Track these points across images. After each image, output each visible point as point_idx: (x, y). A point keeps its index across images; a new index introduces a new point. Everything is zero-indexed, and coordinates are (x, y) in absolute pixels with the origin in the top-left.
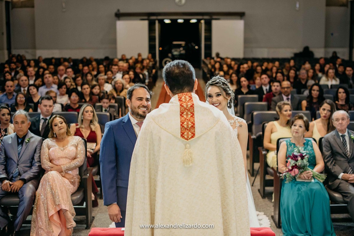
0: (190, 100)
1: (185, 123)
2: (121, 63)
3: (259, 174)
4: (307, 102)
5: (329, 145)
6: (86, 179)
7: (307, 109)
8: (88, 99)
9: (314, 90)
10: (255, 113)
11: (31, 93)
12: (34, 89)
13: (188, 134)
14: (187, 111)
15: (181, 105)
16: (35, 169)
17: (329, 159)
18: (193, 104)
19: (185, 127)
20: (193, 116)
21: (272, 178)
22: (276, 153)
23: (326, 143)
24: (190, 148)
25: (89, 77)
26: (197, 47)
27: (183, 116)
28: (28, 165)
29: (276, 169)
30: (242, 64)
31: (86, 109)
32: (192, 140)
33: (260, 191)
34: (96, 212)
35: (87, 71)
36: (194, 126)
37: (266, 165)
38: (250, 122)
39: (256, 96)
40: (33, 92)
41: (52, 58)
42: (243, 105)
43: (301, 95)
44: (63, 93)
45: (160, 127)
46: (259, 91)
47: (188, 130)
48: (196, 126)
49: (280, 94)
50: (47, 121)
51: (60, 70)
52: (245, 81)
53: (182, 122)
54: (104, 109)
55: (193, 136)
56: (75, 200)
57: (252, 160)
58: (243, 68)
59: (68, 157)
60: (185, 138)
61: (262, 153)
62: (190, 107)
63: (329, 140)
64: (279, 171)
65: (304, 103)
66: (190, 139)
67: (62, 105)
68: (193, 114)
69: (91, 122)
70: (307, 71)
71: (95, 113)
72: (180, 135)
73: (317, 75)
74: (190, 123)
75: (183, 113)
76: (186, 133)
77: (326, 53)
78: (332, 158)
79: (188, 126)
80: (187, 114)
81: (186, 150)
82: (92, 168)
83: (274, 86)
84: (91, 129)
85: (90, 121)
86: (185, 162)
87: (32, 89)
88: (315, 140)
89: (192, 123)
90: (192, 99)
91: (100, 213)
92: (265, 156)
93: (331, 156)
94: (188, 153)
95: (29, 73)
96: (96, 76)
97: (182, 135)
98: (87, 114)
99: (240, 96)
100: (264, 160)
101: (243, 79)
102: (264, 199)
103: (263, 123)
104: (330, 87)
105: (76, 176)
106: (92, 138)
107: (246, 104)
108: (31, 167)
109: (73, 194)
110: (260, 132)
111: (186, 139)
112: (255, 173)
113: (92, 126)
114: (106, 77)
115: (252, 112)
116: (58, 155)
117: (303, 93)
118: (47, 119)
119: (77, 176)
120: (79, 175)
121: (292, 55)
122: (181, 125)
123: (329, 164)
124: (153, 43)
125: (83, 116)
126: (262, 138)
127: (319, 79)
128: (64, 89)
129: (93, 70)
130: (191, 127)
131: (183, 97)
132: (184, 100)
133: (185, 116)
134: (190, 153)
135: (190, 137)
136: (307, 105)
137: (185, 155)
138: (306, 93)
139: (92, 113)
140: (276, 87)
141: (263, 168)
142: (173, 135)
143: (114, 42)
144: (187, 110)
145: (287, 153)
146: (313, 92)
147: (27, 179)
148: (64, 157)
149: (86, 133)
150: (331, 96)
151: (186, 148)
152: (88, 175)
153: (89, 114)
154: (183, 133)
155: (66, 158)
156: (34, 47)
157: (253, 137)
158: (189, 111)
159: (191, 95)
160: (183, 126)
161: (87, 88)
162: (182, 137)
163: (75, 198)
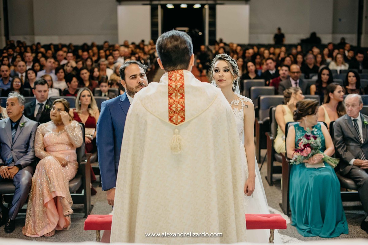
0: (181, 78)
1: (174, 106)
2: (122, 49)
3: (266, 161)
4: (317, 87)
5: (340, 130)
6: (84, 165)
7: (316, 93)
8: (87, 84)
9: (324, 74)
10: (262, 97)
11: (29, 78)
12: (33, 73)
13: (177, 118)
14: (176, 92)
15: (169, 85)
16: (30, 155)
17: (340, 144)
18: (183, 84)
19: (173, 110)
20: (183, 98)
21: (280, 164)
22: (285, 139)
23: (338, 127)
24: (179, 134)
25: (89, 62)
26: (200, 34)
27: (171, 98)
28: (23, 150)
29: (284, 155)
30: (248, 49)
31: (83, 94)
32: (182, 125)
33: (267, 178)
34: (95, 200)
35: (87, 57)
36: (184, 109)
37: (274, 151)
38: (257, 107)
39: (262, 81)
40: (31, 76)
41: (51, 44)
42: (249, 90)
43: (310, 80)
44: (61, 77)
45: (147, 110)
46: (266, 76)
47: (177, 113)
48: (186, 109)
49: (288, 78)
50: (43, 107)
51: (59, 55)
52: (252, 66)
53: (170, 105)
54: (103, 94)
55: (183, 120)
56: (73, 187)
57: (258, 146)
58: (249, 53)
59: (64, 143)
60: (173, 122)
61: (269, 138)
62: (180, 87)
63: (341, 124)
64: (288, 156)
65: (313, 88)
66: (179, 123)
67: (60, 90)
68: (183, 96)
69: (90, 107)
70: (315, 57)
71: (94, 98)
72: (168, 119)
73: (325, 60)
74: (179, 106)
75: (171, 94)
76: (174, 117)
77: (334, 38)
78: (343, 143)
79: (177, 109)
80: (176, 96)
81: (175, 135)
82: (90, 154)
83: (283, 70)
84: (90, 114)
85: (87, 106)
86: (173, 149)
87: (31, 73)
88: (325, 124)
89: (182, 105)
90: (183, 78)
91: (100, 201)
92: (273, 142)
93: (342, 141)
94: (176, 139)
95: (27, 59)
96: (97, 61)
97: (170, 119)
98: (84, 99)
99: (245, 81)
100: (271, 145)
101: (250, 64)
102: (271, 187)
103: (271, 107)
104: (339, 72)
105: (73, 162)
106: (90, 123)
107: (253, 88)
108: (26, 152)
109: (71, 181)
110: (267, 117)
111: (175, 124)
112: (262, 160)
113: (91, 112)
114: (106, 62)
115: (259, 96)
116: (53, 140)
117: (311, 78)
118: (43, 105)
119: (75, 162)
120: (76, 161)
121: (299, 41)
122: (169, 108)
123: (339, 150)
124: (155, 29)
125: (80, 101)
126: (270, 123)
127: (328, 64)
128: (62, 74)
129: (94, 55)
130: (180, 110)
131: (173, 76)
132: (174, 79)
133: (174, 98)
134: (178, 140)
135: (179, 121)
136: (317, 90)
137: (173, 141)
138: (315, 78)
139: (90, 98)
140: (284, 71)
141: (271, 154)
142: (160, 119)
143: (115, 27)
144: (176, 90)
145: (295, 138)
146: (322, 76)
147: (23, 165)
148: (60, 142)
149: (84, 118)
150: (341, 80)
151: (174, 134)
152: (86, 161)
153: (86, 99)
154: (171, 117)
155: (62, 144)
156: (33, 33)
157: (260, 122)
158: (178, 92)
159: (183, 73)
160: (171, 109)
161: (86, 73)
162: (170, 121)
163: (72, 185)
